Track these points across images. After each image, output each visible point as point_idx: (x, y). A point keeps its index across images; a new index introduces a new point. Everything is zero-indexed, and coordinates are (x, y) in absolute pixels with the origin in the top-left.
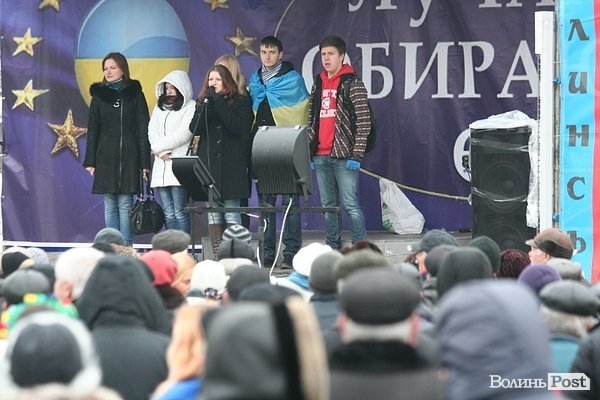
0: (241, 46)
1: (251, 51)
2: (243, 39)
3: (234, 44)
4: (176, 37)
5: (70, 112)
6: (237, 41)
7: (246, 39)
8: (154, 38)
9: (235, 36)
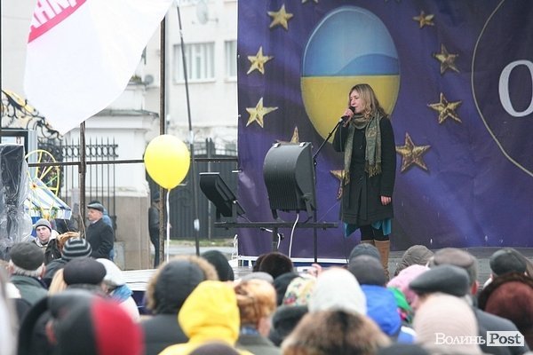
0: (446, 63)
1: (454, 68)
2: (446, 56)
3: (439, 61)
4: (388, 55)
5: (296, 129)
6: (442, 58)
7: (450, 56)
8: (369, 55)
9: (440, 53)
